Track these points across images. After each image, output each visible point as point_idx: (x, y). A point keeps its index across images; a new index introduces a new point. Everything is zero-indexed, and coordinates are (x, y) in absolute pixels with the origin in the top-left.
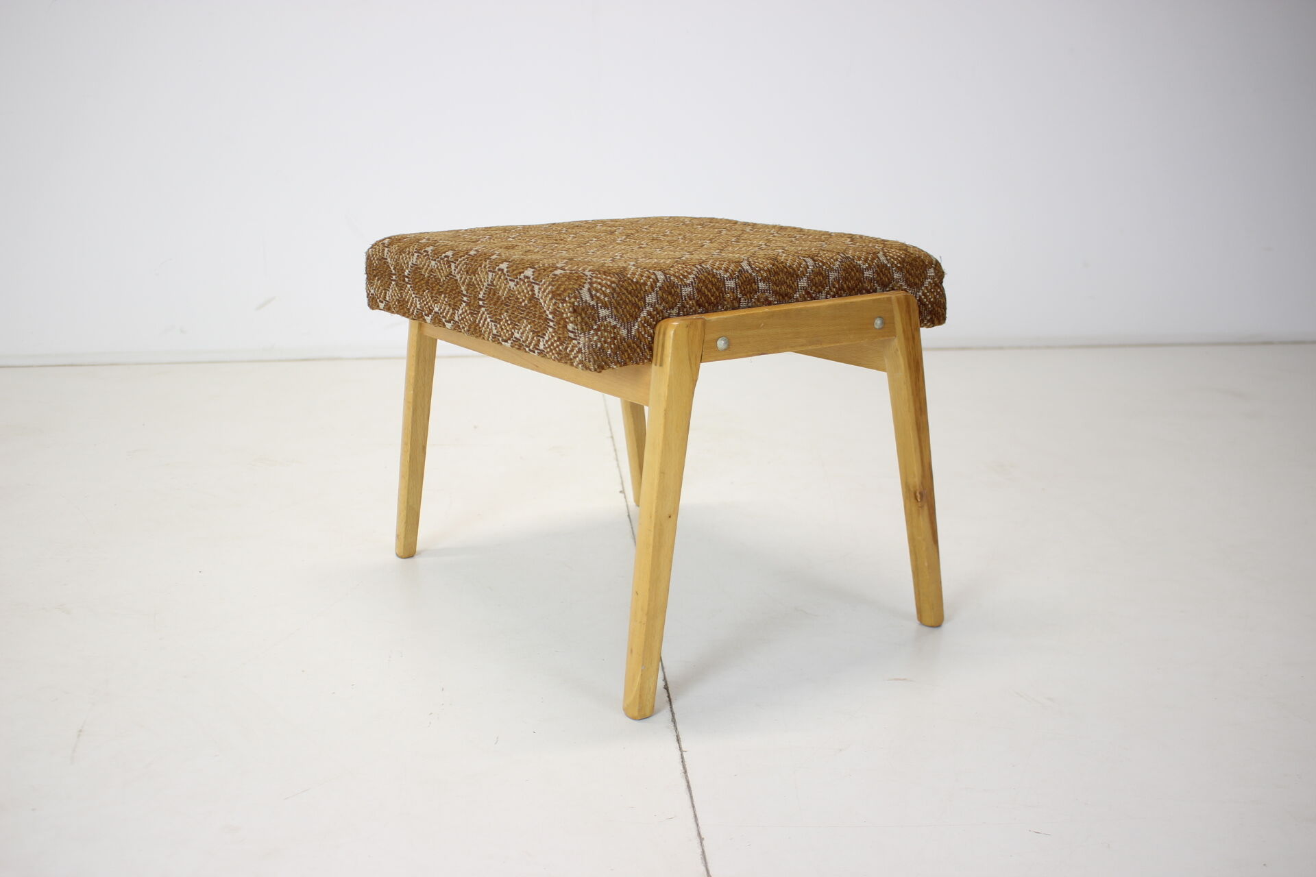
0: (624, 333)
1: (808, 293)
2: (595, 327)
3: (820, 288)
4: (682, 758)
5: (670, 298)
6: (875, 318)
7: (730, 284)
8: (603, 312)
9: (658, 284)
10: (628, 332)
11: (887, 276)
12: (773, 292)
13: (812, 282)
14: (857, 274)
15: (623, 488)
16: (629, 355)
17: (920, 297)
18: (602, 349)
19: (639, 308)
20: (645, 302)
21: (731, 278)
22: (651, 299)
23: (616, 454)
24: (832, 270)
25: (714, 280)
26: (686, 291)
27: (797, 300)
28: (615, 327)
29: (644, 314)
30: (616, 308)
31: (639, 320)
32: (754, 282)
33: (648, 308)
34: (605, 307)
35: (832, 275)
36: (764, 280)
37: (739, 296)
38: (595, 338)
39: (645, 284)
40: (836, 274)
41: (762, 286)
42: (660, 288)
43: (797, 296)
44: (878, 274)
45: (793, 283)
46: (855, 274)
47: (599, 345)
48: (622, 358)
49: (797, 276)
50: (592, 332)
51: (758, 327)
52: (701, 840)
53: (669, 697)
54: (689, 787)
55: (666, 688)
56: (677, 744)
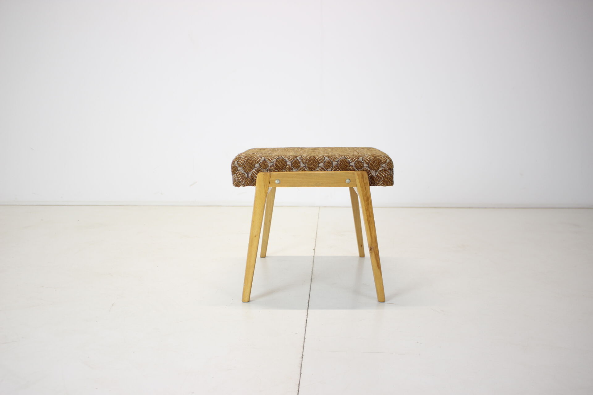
0: (246, 175)
1: (323, 169)
2: (236, 173)
3: (328, 167)
4: (307, 319)
5: (264, 166)
6: (346, 179)
7: (289, 163)
8: (239, 168)
9: (261, 161)
10: (248, 175)
11: (360, 165)
12: (307, 167)
13: (324, 164)
14: (346, 163)
15: (315, 248)
16: (247, 183)
17: (377, 174)
18: (238, 180)
19: (252, 168)
20: (254, 166)
21: (290, 161)
22: (257, 165)
23: (316, 238)
24: (335, 161)
25: (283, 161)
26: (271, 164)
27: (318, 171)
28: (243, 173)
29: (254, 170)
30: (244, 167)
31: (252, 172)
32: (299, 163)
33: (255, 168)
34: (240, 167)
35: (334, 163)
36: (304, 163)
37: (292, 167)
38: (236, 176)
39: (256, 161)
40: (336, 163)
41: (302, 165)
42: (261, 162)
43: (318, 169)
44: (356, 164)
45: (316, 165)
46: (345, 163)
47: (237, 178)
48: (245, 184)
49: (319, 162)
50: (235, 174)
51: (293, 177)
52: (305, 338)
53: (308, 305)
54: (306, 326)
55: (309, 302)
56: (306, 316)
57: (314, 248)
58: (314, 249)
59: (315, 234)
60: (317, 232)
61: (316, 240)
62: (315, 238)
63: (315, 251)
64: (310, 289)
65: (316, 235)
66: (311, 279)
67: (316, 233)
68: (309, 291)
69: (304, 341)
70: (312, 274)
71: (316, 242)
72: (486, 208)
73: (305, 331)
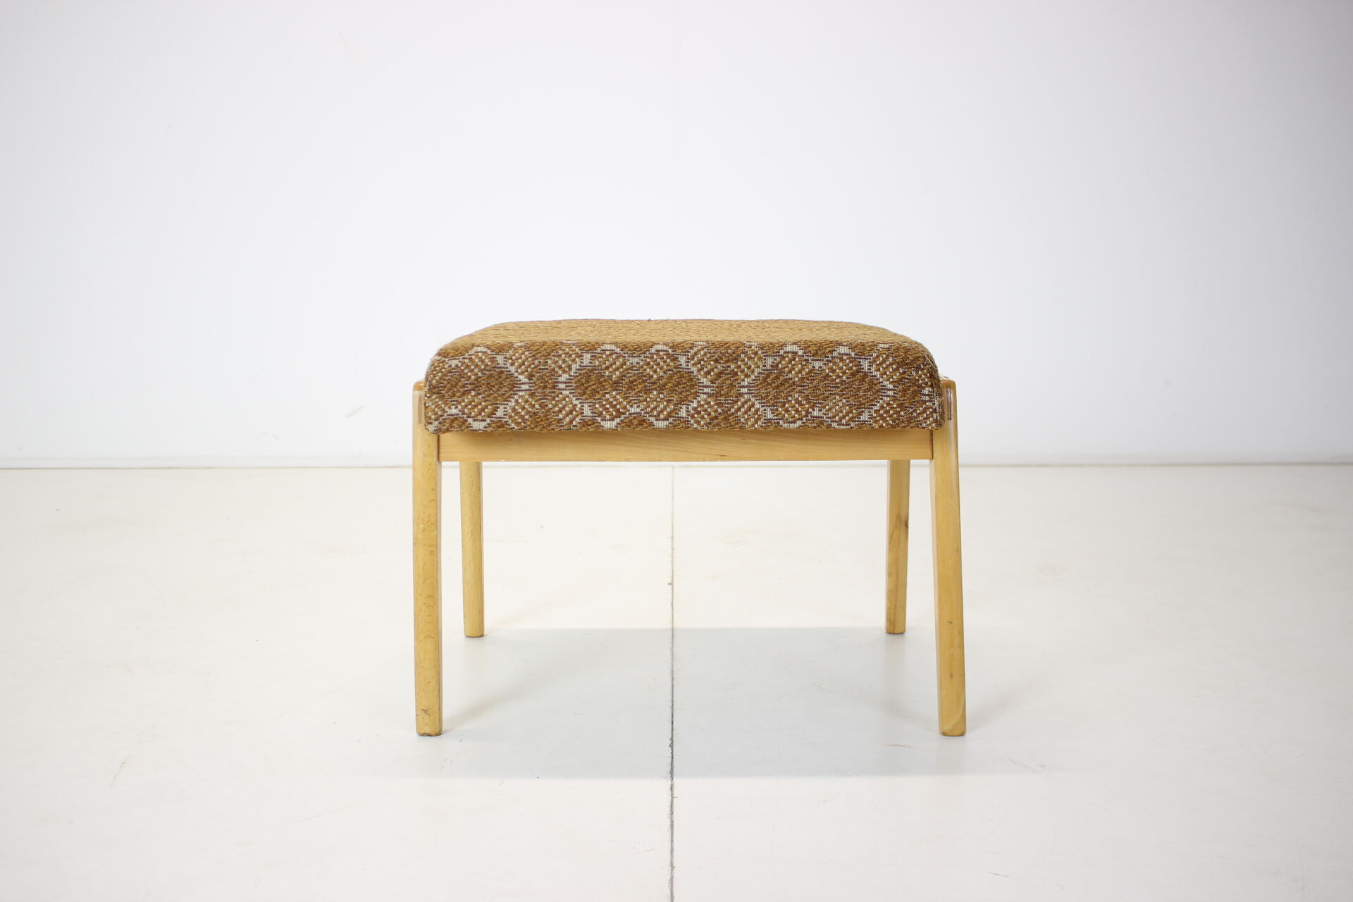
15: (672, 580)
23: (673, 552)
52: (672, 867)
53: (672, 753)
54: (672, 826)
55: (672, 746)
56: (670, 791)
57: (670, 582)
58: (669, 584)
59: (671, 540)
60: (673, 534)
61: (672, 557)
62: (671, 551)
63: (673, 589)
64: (671, 704)
65: (673, 545)
66: (672, 672)
67: (672, 538)
68: (669, 711)
69: (672, 877)
70: (673, 656)
71: (672, 562)
72: (1081, 465)
73: (672, 842)
